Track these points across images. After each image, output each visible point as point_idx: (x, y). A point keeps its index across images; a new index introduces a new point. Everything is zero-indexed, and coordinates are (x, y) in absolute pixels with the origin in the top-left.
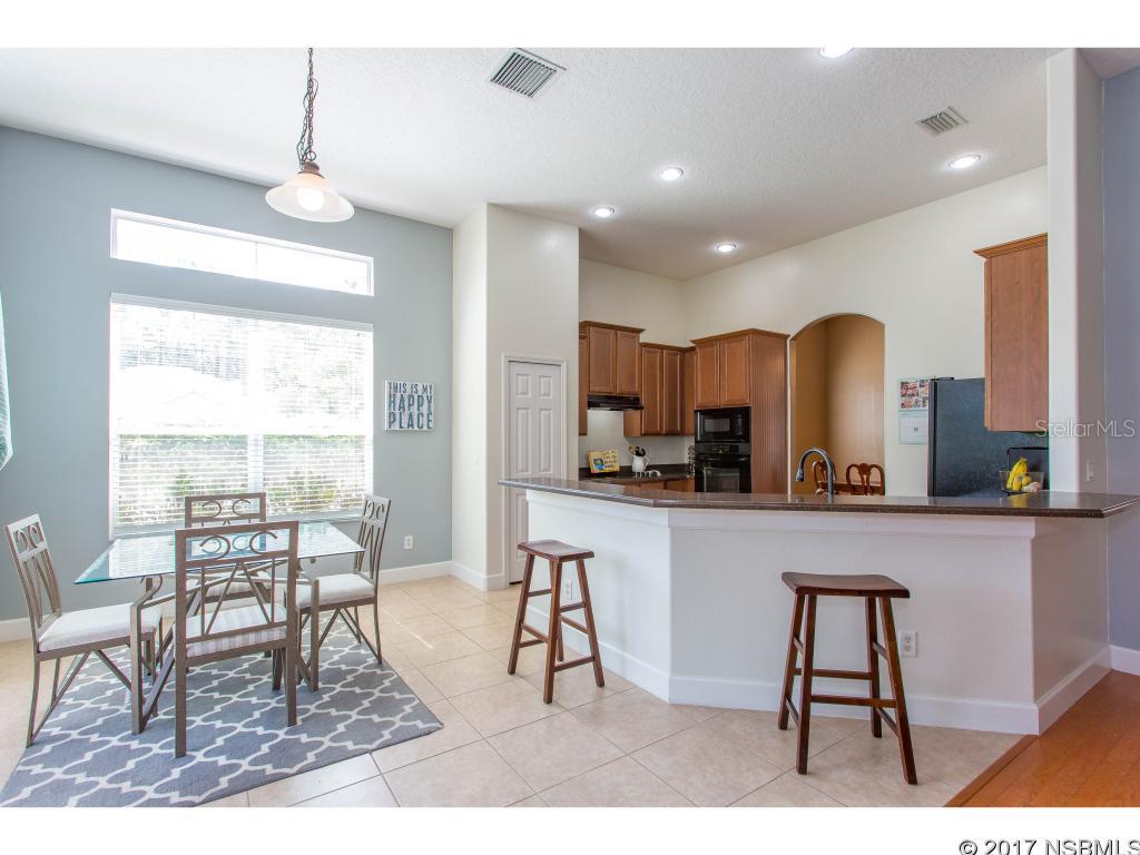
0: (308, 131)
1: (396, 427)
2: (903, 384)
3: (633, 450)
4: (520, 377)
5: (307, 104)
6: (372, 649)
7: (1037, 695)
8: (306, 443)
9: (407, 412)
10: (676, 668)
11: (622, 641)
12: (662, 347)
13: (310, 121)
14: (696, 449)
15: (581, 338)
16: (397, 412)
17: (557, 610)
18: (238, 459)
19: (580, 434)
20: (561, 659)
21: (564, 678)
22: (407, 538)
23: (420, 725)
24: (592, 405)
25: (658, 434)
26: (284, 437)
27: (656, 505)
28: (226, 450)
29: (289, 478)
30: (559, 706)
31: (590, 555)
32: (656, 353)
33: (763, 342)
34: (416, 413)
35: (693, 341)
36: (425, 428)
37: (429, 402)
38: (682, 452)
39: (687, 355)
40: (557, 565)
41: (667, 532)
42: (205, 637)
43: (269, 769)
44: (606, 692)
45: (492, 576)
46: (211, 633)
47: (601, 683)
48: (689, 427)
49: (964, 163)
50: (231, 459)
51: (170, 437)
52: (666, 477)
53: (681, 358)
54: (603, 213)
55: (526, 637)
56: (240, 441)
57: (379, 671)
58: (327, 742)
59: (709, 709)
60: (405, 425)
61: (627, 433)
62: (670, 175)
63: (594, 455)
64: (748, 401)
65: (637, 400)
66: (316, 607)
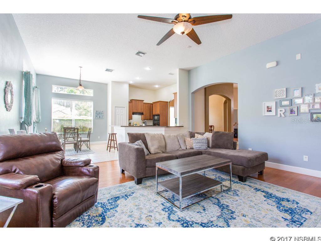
1: (97, 118)
3: (143, 122)
4: (117, 110)
8: (82, 121)
12: (148, 103)
16: (97, 115)
18: (71, 123)
19: (129, 119)
24: (133, 114)
25: (147, 119)
26: (78, 120)
28: (69, 121)
29: (79, 126)
33: (163, 103)
34: (100, 115)
36: (102, 118)
37: (103, 114)
50: (69, 123)
53: (151, 106)
61: (142, 119)
63: (134, 123)
64: (159, 114)
65: (143, 113)
66: (81, 141)
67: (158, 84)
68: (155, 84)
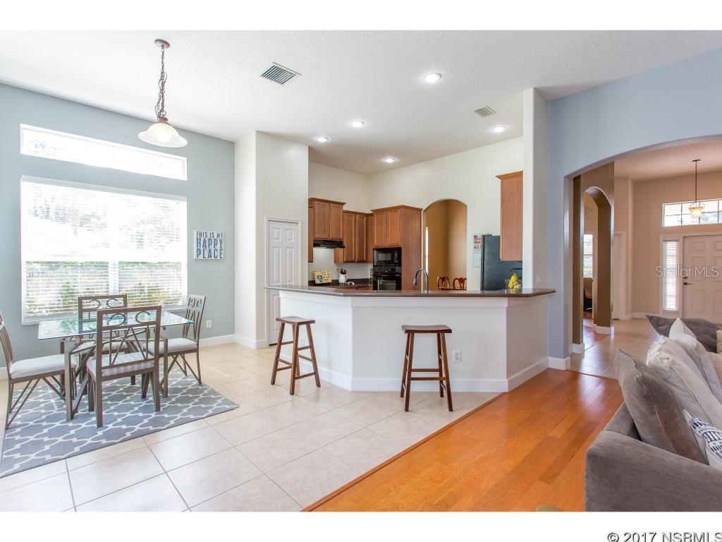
0: (161, 100)
1: (201, 257)
2: (475, 236)
3: (340, 270)
4: (275, 230)
5: (160, 85)
6: (196, 377)
7: (508, 375)
8: (143, 267)
9: (208, 249)
10: (355, 375)
11: (329, 365)
12: (356, 213)
13: (163, 94)
14: (374, 270)
15: (309, 207)
16: (202, 248)
17: (296, 350)
18: (100, 276)
19: (309, 262)
20: (299, 374)
21: (300, 383)
22: (207, 321)
23: (227, 407)
24: (316, 245)
25: (353, 262)
26: (129, 263)
27: (344, 296)
28: (92, 270)
29: (135, 287)
30: (298, 395)
31: (313, 322)
32: (352, 216)
33: (409, 213)
34: (212, 247)
35: (372, 211)
36: (218, 258)
37: (221, 243)
38: (366, 272)
39: (370, 217)
40: (296, 327)
41: (351, 309)
42: (112, 366)
43: (151, 428)
44: (321, 389)
45: (259, 341)
46: (115, 364)
47: (318, 385)
48: (370, 258)
49: (499, 130)
50: (96, 276)
51: (54, 263)
52: (357, 285)
53: (366, 220)
54: (322, 140)
55: (281, 365)
56: (103, 266)
57: (200, 387)
58: (179, 416)
59: (369, 392)
60: (206, 256)
61: (336, 261)
62: (357, 124)
63: (317, 274)
64: (400, 244)
65: (341, 242)
66: (167, 353)
67: (393, 153)
68: (384, 152)
